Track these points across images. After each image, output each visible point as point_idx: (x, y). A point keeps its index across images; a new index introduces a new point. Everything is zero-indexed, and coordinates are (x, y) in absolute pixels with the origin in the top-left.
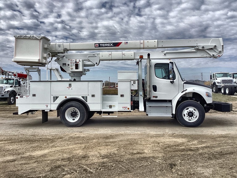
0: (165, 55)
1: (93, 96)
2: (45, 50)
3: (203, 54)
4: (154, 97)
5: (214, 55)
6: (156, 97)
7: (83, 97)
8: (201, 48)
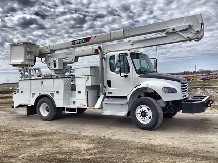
0: (132, 44)
1: (58, 92)
2: (28, 53)
3: (175, 38)
4: (109, 93)
5: (188, 38)
6: (111, 93)
7: (51, 93)
8: (171, 31)
